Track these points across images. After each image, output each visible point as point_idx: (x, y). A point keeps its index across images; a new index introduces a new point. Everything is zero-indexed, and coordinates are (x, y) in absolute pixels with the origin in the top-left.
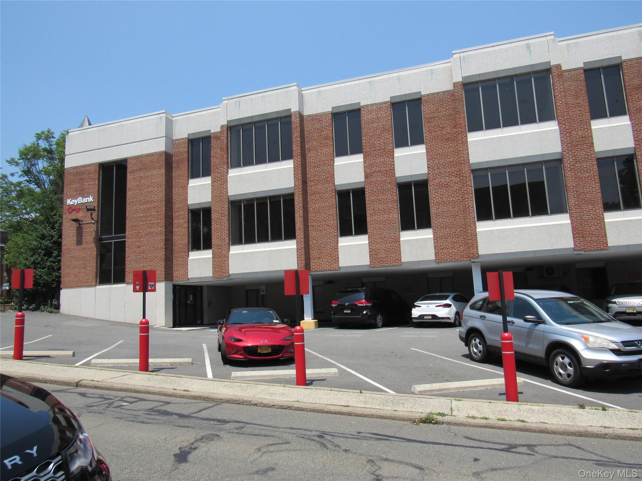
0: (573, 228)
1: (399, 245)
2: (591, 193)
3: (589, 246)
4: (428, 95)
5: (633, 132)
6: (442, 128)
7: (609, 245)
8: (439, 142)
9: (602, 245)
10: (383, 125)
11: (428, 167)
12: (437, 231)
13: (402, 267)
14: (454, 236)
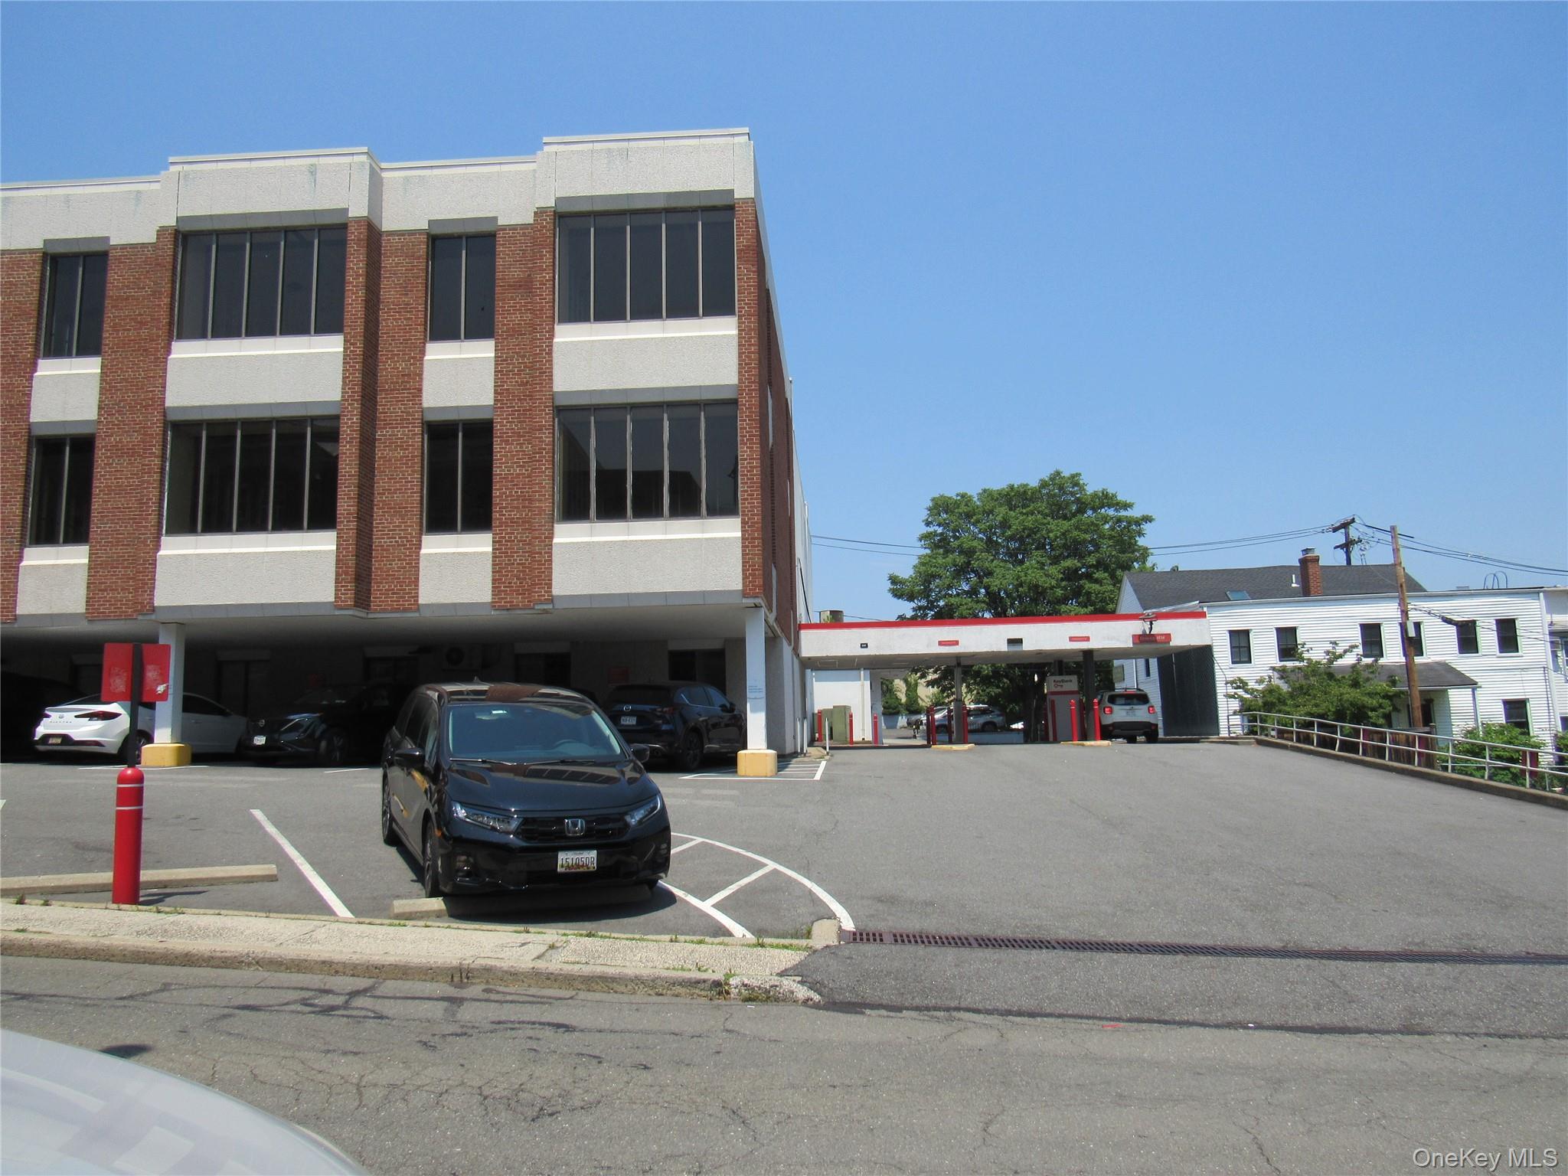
0: (338, 561)
1: (16, 576)
2: (403, 493)
3: (383, 601)
4: (123, 247)
5: (495, 375)
6: (141, 323)
7: (421, 601)
8: (131, 355)
9: (407, 601)
10: (20, 302)
11: (100, 408)
12: (97, 550)
13: (16, 626)
14: (131, 564)
